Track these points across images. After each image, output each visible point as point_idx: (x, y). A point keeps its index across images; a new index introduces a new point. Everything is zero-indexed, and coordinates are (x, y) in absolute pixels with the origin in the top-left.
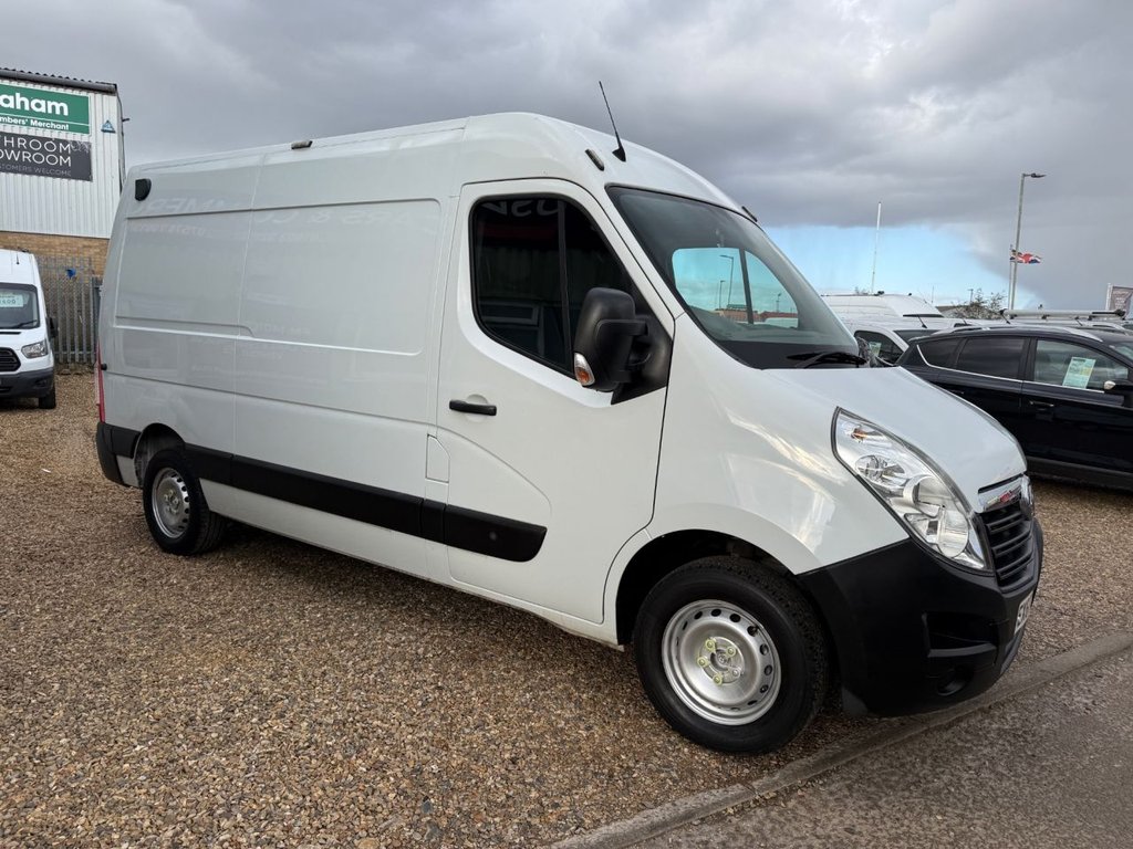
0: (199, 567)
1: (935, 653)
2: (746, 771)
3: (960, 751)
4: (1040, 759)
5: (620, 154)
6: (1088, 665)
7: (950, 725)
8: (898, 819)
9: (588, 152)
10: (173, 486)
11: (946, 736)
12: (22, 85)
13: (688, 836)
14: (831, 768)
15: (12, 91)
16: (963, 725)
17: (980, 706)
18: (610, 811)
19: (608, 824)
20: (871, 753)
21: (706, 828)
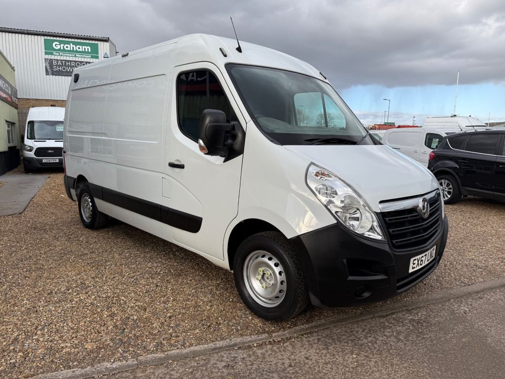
0: (95, 234)
1: (351, 278)
2: (273, 328)
3: (385, 328)
4: (424, 334)
5: (239, 49)
6: (478, 292)
7: (387, 316)
8: (334, 355)
9: (220, 49)
10: (87, 201)
11: (382, 320)
12: (73, 40)
13: (230, 354)
14: (315, 330)
15: (69, 43)
16: (394, 316)
17: (407, 308)
18: (200, 340)
19: (196, 346)
20: (338, 325)
21: (240, 351)
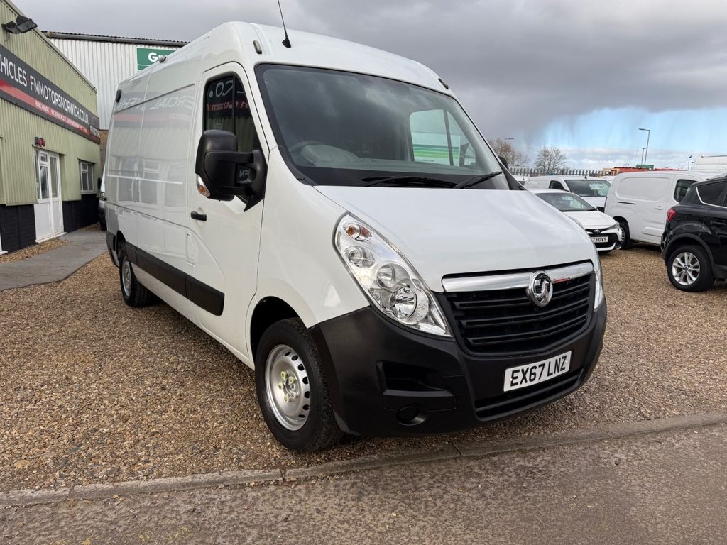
1: (389, 392)
2: (294, 462)
3: (468, 476)
4: (528, 491)
5: (287, 43)
6: (657, 432)
7: (483, 457)
9: (254, 43)
11: (471, 463)
13: (207, 493)
14: (355, 470)
16: (495, 459)
17: (521, 447)
19: (165, 477)
20: (396, 465)
21: (226, 491)
